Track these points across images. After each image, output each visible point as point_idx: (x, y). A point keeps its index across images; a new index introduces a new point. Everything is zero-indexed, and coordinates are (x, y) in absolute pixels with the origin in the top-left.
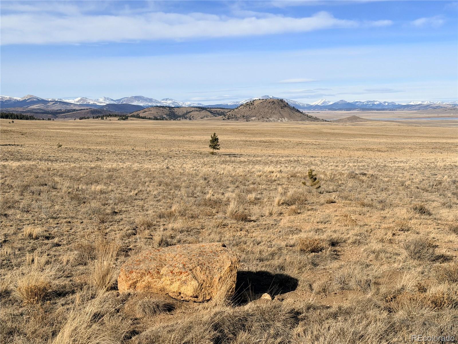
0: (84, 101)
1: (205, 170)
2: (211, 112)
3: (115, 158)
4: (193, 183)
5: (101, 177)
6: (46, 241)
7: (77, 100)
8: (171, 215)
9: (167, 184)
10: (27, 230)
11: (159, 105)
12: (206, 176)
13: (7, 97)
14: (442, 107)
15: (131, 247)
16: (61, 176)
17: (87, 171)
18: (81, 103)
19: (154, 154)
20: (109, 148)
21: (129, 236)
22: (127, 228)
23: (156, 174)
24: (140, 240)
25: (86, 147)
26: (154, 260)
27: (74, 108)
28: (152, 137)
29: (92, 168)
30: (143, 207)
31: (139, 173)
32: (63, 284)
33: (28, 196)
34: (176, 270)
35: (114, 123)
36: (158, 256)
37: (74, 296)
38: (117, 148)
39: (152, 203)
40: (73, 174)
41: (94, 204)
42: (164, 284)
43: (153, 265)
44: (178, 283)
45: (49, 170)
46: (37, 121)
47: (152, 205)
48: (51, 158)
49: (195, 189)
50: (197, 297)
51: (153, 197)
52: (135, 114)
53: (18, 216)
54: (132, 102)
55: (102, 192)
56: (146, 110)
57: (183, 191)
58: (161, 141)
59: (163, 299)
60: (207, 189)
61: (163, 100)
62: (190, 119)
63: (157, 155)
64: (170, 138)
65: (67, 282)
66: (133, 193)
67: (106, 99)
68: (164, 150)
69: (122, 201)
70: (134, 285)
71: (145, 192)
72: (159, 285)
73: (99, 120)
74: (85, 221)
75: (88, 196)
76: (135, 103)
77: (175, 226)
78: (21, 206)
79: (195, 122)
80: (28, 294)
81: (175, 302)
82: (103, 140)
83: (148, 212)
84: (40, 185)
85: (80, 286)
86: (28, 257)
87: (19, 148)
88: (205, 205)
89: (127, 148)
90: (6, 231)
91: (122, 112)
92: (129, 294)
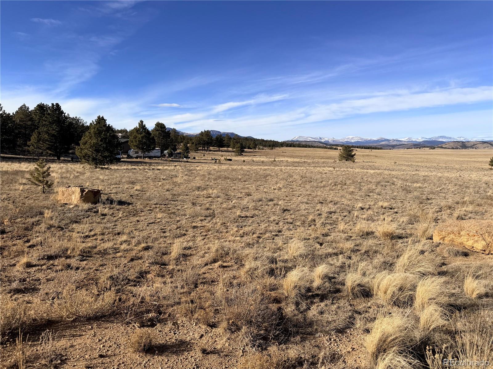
0: (410, 139)
1: (486, 178)
2: (491, 144)
3: (427, 170)
4: (478, 185)
5: (419, 180)
6: (390, 210)
7: (406, 139)
8: (464, 203)
9: (460, 185)
10: (381, 204)
11: (455, 140)
12: (487, 182)
13: (369, 138)
15: (439, 218)
16: (396, 178)
17: (411, 176)
18: (408, 140)
19: (451, 168)
20: (423, 164)
21: (437, 212)
22: (436, 208)
23: (452, 179)
24: (445, 215)
25: (410, 164)
26: (456, 226)
27: (404, 143)
28: (450, 158)
29: (413, 175)
30: (445, 197)
31: (442, 179)
32: (401, 232)
33: (379, 187)
34: (471, 234)
35: (426, 151)
36: (459, 225)
37: (408, 239)
38: (428, 165)
39: (450, 195)
40: (403, 177)
41: (416, 193)
42: (462, 240)
43: (456, 229)
44: (472, 241)
45: (390, 175)
46: (384, 150)
47: (451, 197)
48: (391, 169)
49: (480, 189)
50: (484, 251)
51: (451, 192)
52: (440, 146)
53: (375, 197)
54: (439, 139)
55: (420, 187)
56: (447, 143)
57: (471, 190)
58: (456, 161)
59: (461, 249)
60: (488, 190)
61: (458, 138)
62: (476, 149)
63: (453, 169)
64: (462, 159)
65: (403, 232)
66: (438, 189)
67: (422, 138)
68: (457, 166)
69: (432, 193)
70: (443, 238)
71: (446, 189)
72: (459, 240)
73: (418, 150)
74: (411, 202)
75: (412, 189)
76: (440, 140)
77: (467, 209)
78: (377, 192)
79: (480, 150)
80: (383, 235)
81: (469, 251)
82: (420, 160)
83: (449, 200)
84: (385, 182)
85: (411, 235)
86: (382, 217)
87: (374, 163)
88: (488, 199)
89: (434, 164)
90: (369, 203)
91: (432, 145)
92: (440, 243)
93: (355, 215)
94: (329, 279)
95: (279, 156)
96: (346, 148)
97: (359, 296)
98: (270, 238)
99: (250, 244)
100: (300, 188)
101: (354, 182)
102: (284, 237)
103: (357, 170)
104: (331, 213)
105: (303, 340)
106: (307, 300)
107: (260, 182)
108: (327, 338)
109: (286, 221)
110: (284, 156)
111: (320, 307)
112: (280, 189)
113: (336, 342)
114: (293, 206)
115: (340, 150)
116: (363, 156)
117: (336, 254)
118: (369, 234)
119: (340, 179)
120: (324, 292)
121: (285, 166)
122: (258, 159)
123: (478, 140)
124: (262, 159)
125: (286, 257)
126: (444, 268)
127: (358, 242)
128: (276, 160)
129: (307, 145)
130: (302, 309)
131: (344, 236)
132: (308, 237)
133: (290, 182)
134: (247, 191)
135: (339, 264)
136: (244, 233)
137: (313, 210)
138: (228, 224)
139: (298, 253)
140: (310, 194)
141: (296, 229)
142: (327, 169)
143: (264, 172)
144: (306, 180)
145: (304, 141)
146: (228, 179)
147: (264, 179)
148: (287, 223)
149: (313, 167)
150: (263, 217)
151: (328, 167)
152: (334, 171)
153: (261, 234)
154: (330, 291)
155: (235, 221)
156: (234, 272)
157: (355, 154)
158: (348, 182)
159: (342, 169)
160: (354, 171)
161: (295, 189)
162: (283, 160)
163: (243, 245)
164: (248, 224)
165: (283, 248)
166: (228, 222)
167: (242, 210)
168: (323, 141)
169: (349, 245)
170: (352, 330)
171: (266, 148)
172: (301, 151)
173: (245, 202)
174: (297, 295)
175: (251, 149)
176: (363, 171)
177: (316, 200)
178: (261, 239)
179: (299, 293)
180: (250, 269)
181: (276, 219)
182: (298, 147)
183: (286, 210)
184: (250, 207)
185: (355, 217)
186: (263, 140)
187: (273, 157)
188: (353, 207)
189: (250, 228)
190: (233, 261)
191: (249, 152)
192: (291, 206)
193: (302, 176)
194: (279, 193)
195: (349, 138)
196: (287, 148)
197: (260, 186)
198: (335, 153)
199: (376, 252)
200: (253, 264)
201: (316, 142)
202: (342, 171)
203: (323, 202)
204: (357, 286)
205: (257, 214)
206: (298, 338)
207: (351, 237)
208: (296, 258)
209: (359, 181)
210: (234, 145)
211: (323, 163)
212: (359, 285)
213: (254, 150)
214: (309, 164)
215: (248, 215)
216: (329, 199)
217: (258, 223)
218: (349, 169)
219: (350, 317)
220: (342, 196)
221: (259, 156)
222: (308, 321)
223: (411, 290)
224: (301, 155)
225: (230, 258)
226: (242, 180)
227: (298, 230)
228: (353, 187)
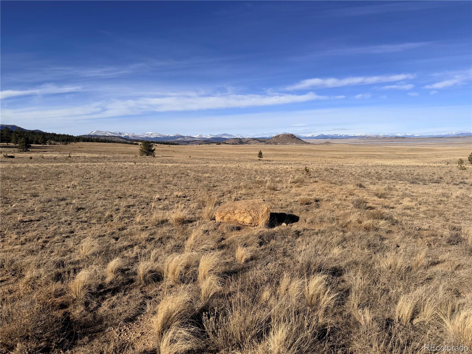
0: (201, 136)
1: (256, 167)
2: (259, 141)
3: (215, 162)
4: (250, 173)
5: (208, 170)
6: (184, 199)
7: (198, 136)
8: (240, 187)
9: (238, 174)
10: (176, 193)
11: (235, 137)
12: (256, 170)
13: (167, 135)
14: (371, 137)
15: (221, 201)
16: (191, 170)
17: (202, 168)
18: (199, 137)
20: (212, 157)
21: (220, 197)
22: (220, 193)
23: (233, 169)
24: (226, 198)
25: (201, 157)
26: (232, 207)
27: (197, 139)
28: (231, 152)
29: (204, 167)
30: (227, 184)
31: (226, 169)
32: (191, 217)
33: (176, 179)
34: (242, 211)
35: (214, 146)
37: (196, 222)
38: (216, 158)
39: (231, 182)
40: (196, 169)
41: (205, 182)
42: (236, 217)
43: (231, 209)
44: (243, 217)
45: (185, 167)
46: (180, 146)
47: (231, 183)
48: (186, 162)
49: (251, 176)
50: (251, 224)
51: (231, 179)
52: (224, 142)
53: (172, 188)
54: (223, 136)
55: (209, 177)
56: (229, 140)
57: (246, 177)
58: (236, 155)
59: (236, 225)
60: (257, 176)
62: (249, 144)
63: (234, 161)
64: (240, 153)
65: (193, 216)
66: (223, 178)
67: (210, 135)
68: (237, 159)
69: (218, 181)
70: (223, 218)
71: (228, 177)
72: (234, 218)
73: (208, 145)
74: (201, 190)
75: (202, 179)
76: (224, 137)
77: (242, 192)
78: (173, 183)
79: (251, 145)
80: (176, 221)
81: (241, 226)
82: (209, 154)
83: (230, 186)
84: (181, 174)
85: (199, 218)
86: (176, 205)
87: (172, 158)
88: (256, 183)
89: (220, 157)
90: (166, 194)
91: (218, 141)
92: (221, 222)
93: (153, 206)
94: (122, 272)
95: (75, 151)
96: (145, 143)
97: (151, 281)
98: (60, 241)
99: (33, 251)
100: (98, 184)
101: (153, 175)
102: (76, 237)
103: (157, 164)
104: (129, 207)
105: (91, 339)
106: (97, 297)
107: (51, 180)
108: (116, 330)
109: (80, 220)
110: (81, 152)
111: (112, 301)
112: (74, 187)
113: (126, 332)
114: (89, 204)
115: (140, 145)
116: (162, 150)
117: (131, 246)
118: (164, 222)
119: (140, 173)
120: (117, 286)
121: (82, 162)
122: (49, 155)
123: (250, 138)
124: (54, 155)
125: (77, 258)
126: (223, 242)
127: (153, 231)
128: (72, 155)
129: (106, 140)
130: (92, 308)
131: (140, 227)
132: (103, 234)
133: (87, 179)
134: (33, 191)
135: (133, 255)
136: (26, 240)
137: (111, 205)
138: (5, 232)
139: (91, 252)
140: (109, 190)
141: (91, 228)
142: (127, 164)
143: (56, 169)
144: (104, 175)
145: (103, 136)
146: (8, 179)
147: (56, 177)
148: (82, 222)
149: (114, 162)
150: (52, 218)
151: (129, 162)
152: (135, 166)
153: (49, 238)
154: (123, 283)
155: (16, 226)
156: (11, 286)
157: (154, 150)
158: (148, 176)
159: (143, 164)
160: (154, 165)
161: (93, 186)
162: (80, 155)
163: (24, 253)
164: (32, 229)
165: (74, 249)
166: (5, 230)
167: (25, 214)
168: (123, 136)
169: (145, 235)
170: (142, 316)
171: (59, 143)
172: (101, 146)
173: (30, 204)
174: (86, 295)
175: (40, 144)
176: (162, 165)
177: (115, 195)
178: (48, 244)
179: (89, 292)
180: (31, 278)
181: (69, 219)
182: (96, 142)
183: (81, 208)
184: (36, 209)
185: (153, 208)
186: (55, 135)
187: (69, 153)
188: (151, 199)
189: (35, 233)
190: (9, 274)
191: (38, 148)
192: (87, 204)
193: (101, 172)
194: (74, 191)
195: (148, 134)
196: (84, 143)
197: (51, 184)
198: (137, 148)
199: (168, 238)
200: (35, 273)
201: (116, 137)
202: (142, 165)
203: (122, 196)
204: (149, 272)
205: (45, 216)
206: (86, 338)
207: (147, 227)
208: (89, 257)
209: (158, 174)
210: (17, 139)
211: (124, 158)
212: (151, 271)
213: (44, 145)
214: (109, 159)
215: (33, 219)
216: (128, 194)
217: (45, 226)
218: (149, 164)
219: (141, 304)
220: (142, 190)
221: (50, 151)
222: (98, 318)
223: (194, 266)
224: (100, 150)
225: (5, 271)
226: (27, 180)
227: (93, 229)
228: (152, 180)
